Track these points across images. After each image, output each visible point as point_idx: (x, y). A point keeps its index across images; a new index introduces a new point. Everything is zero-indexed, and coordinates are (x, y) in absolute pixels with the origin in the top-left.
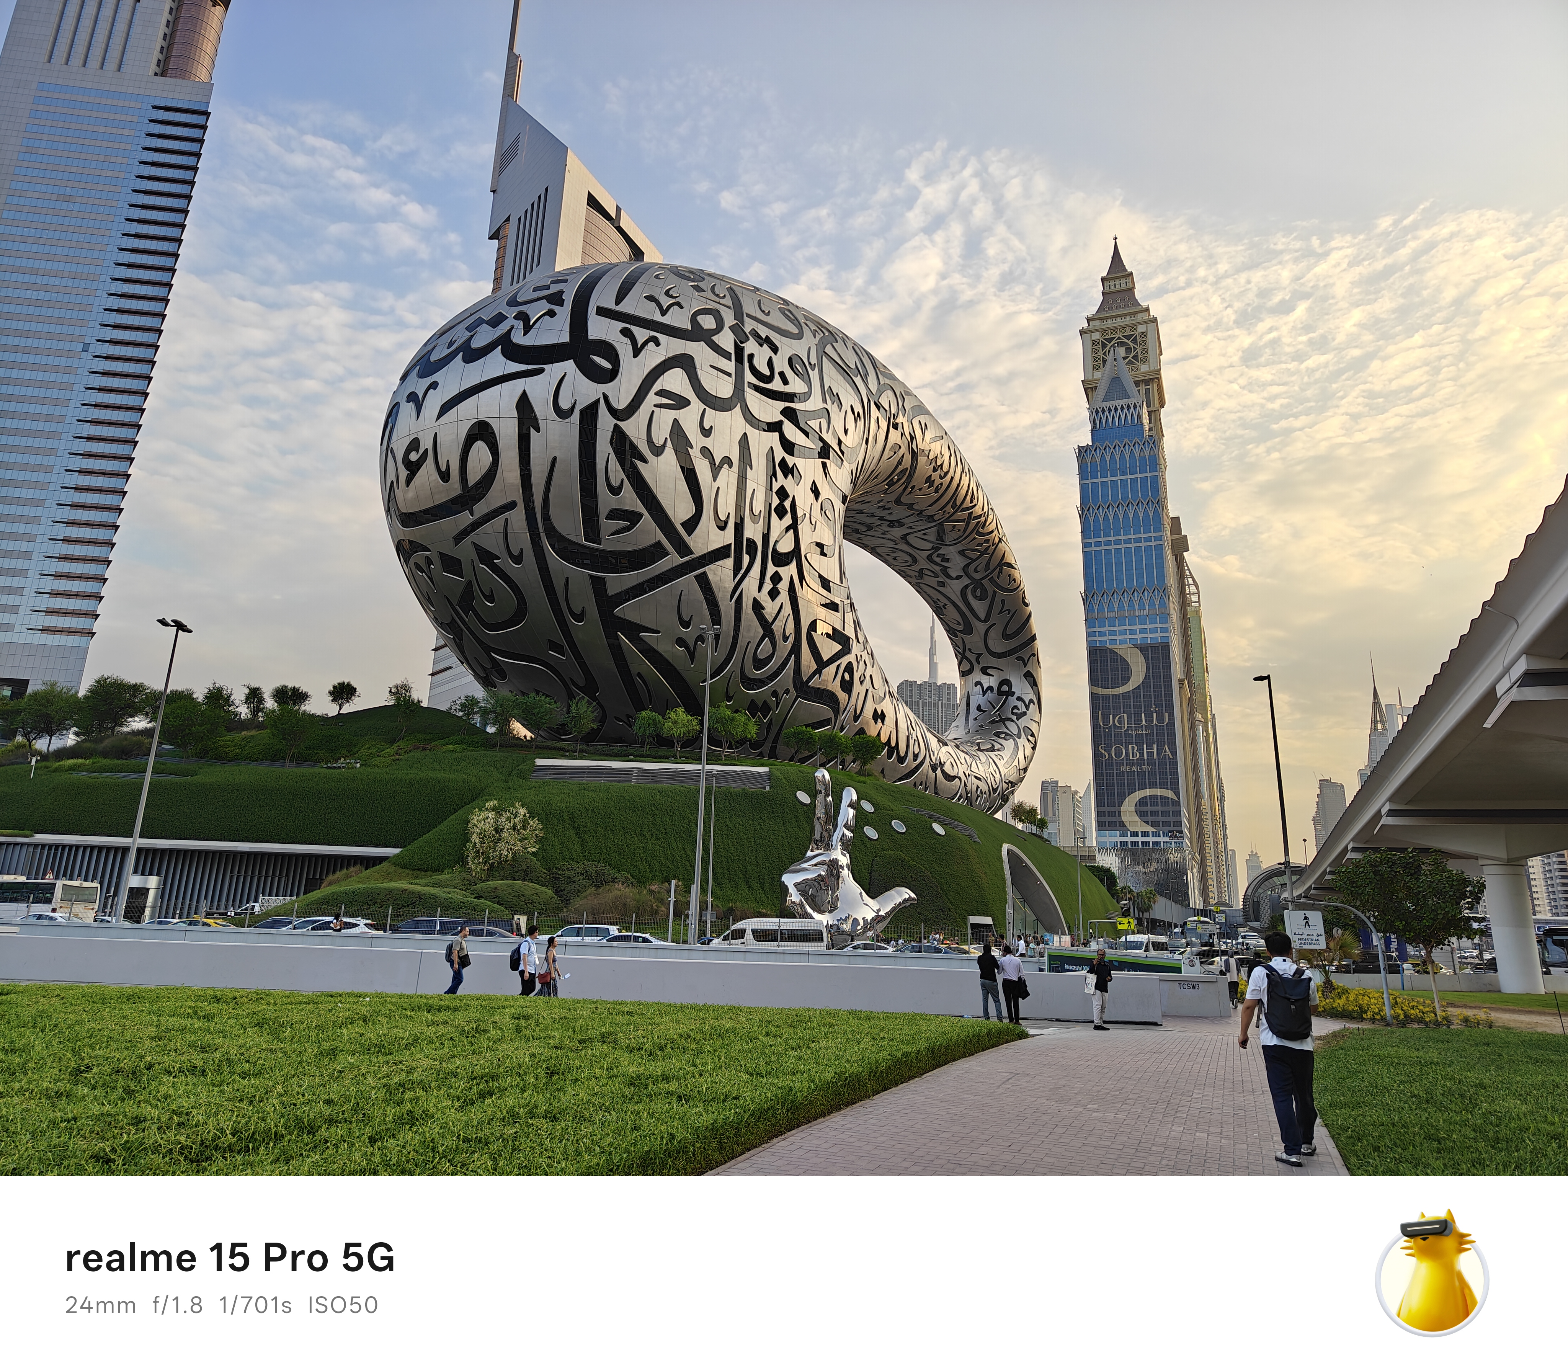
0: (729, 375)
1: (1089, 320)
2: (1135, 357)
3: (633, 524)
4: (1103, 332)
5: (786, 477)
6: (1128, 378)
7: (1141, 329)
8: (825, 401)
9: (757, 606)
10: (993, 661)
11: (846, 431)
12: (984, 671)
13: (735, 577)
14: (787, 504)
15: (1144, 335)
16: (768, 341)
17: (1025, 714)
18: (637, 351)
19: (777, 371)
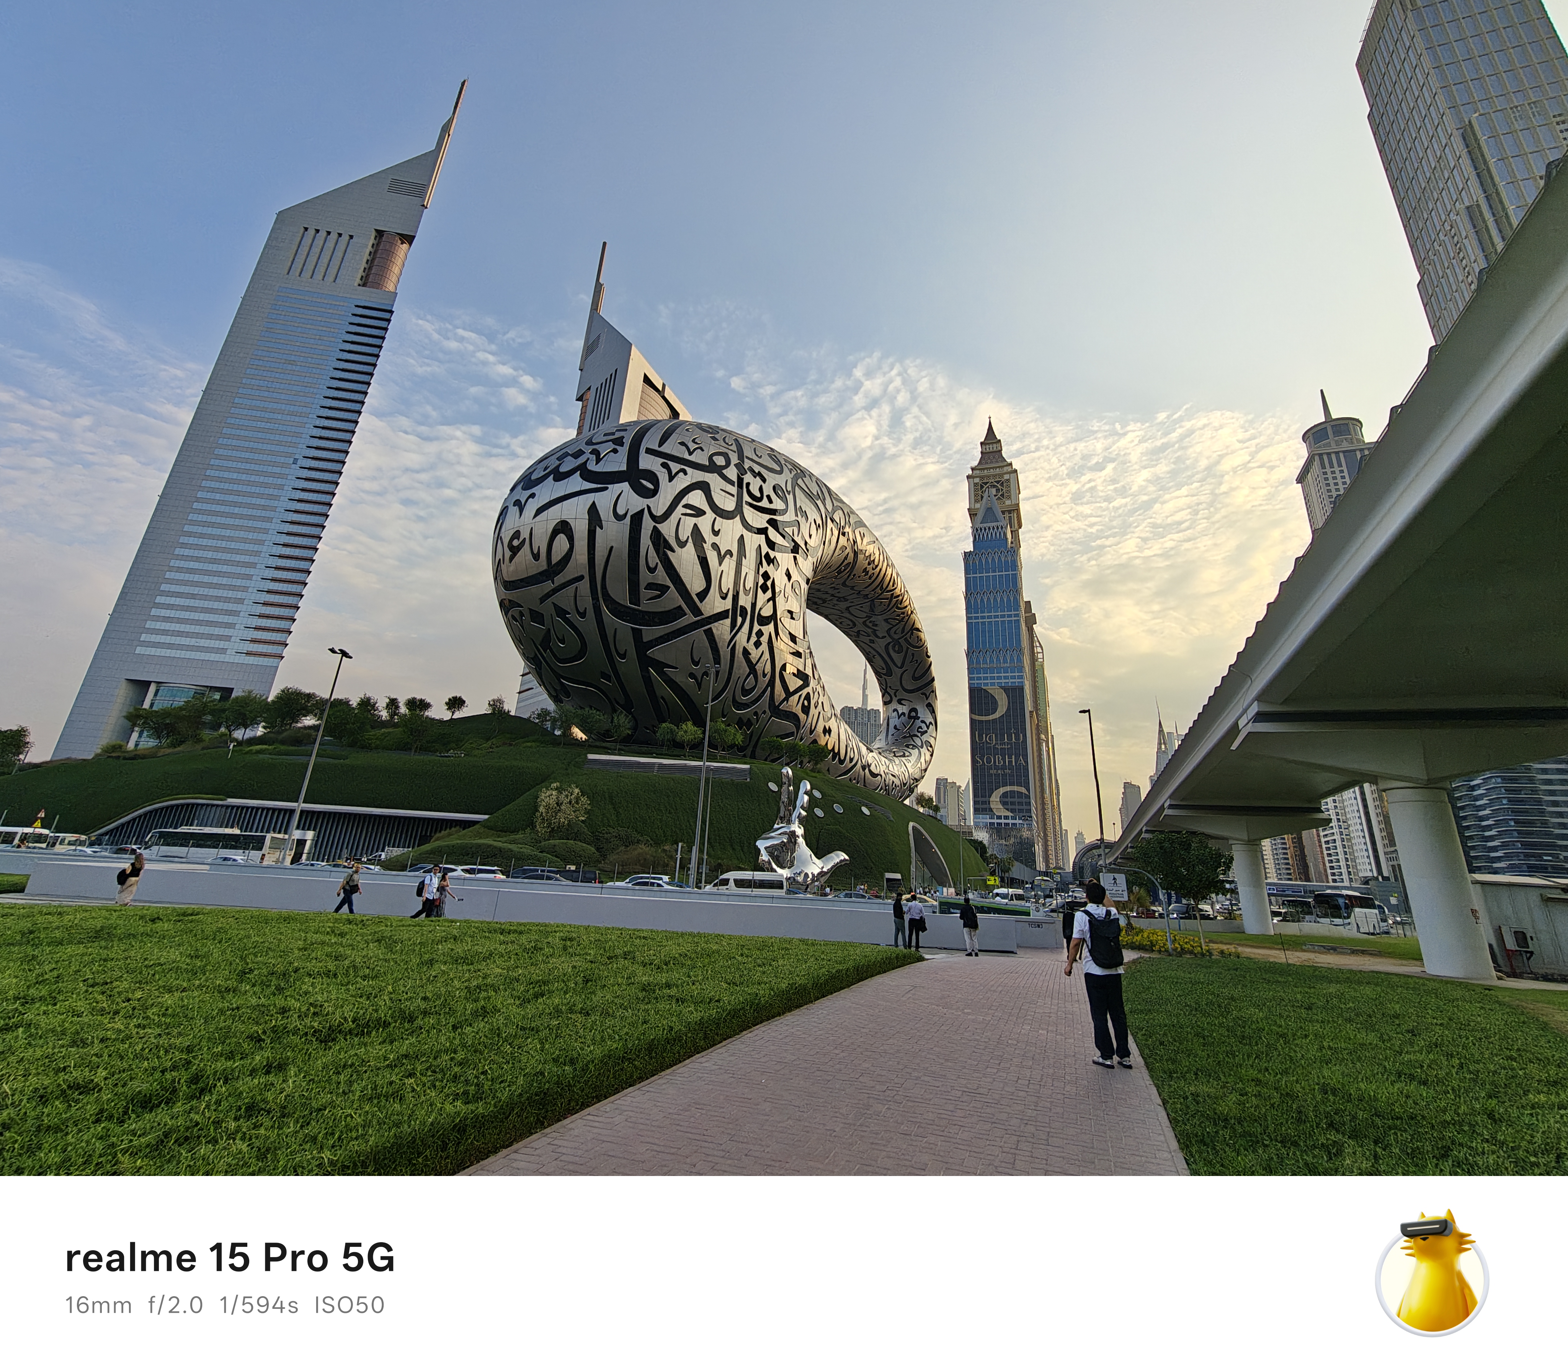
0: (733, 496)
1: (973, 469)
2: (1002, 495)
3: (663, 593)
4: (982, 478)
5: (769, 565)
6: (998, 508)
7: (1006, 477)
8: (797, 515)
9: (746, 652)
10: (906, 695)
11: (810, 536)
12: (900, 702)
13: (731, 631)
14: (769, 583)
15: (1008, 480)
16: (760, 474)
17: (926, 732)
18: (671, 478)
19: (765, 494)
